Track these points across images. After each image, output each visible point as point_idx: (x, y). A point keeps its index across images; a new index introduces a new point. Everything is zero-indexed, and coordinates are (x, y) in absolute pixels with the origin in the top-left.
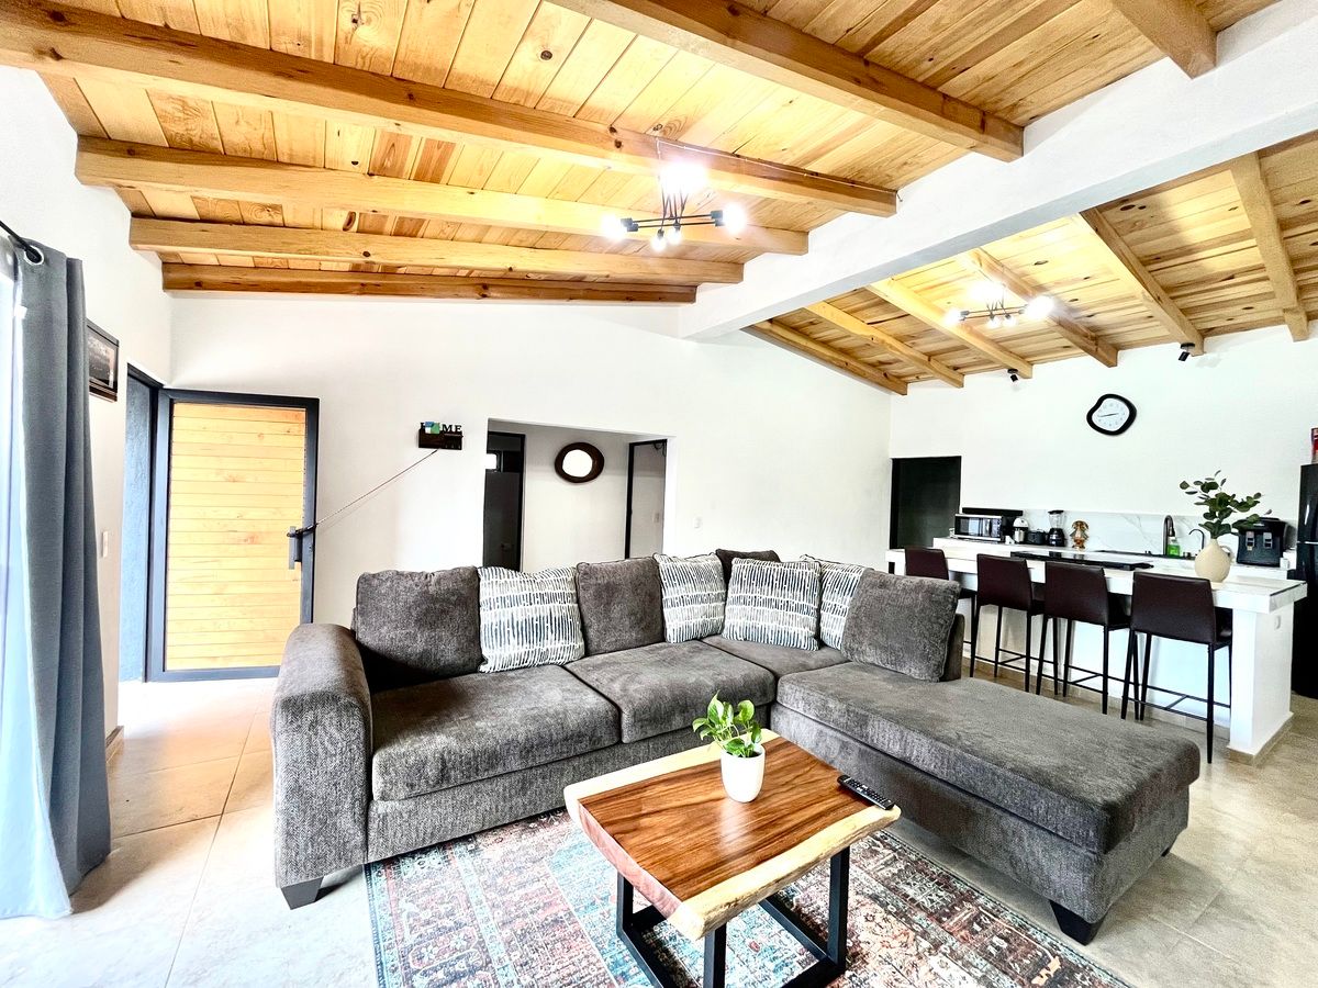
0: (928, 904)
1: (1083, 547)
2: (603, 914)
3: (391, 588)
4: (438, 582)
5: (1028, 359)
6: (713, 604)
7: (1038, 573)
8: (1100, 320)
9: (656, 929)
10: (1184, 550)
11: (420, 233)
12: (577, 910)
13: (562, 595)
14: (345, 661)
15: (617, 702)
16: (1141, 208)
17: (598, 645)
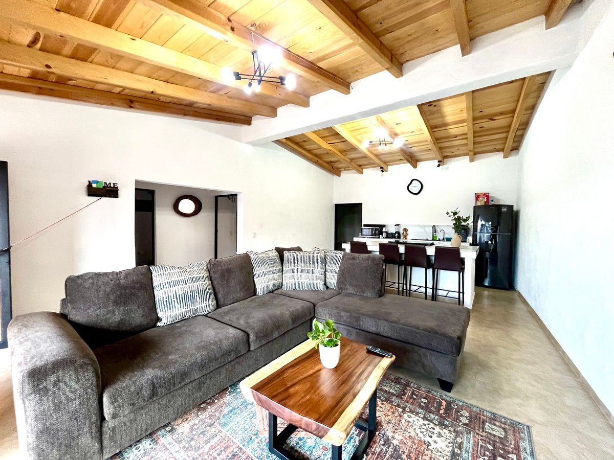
0: (395, 392)
1: (406, 238)
2: (258, 443)
3: (93, 283)
4: (126, 276)
5: (387, 163)
6: (278, 274)
7: (402, 249)
8: (414, 149)
9: (288, 441)
10: (438, 238)
11: (90, 59)
12: (244, 445)
13: (203, 277)
14: (67, 335)
15: (246, 330)
16: (435, 106)
17: (224, 302)
